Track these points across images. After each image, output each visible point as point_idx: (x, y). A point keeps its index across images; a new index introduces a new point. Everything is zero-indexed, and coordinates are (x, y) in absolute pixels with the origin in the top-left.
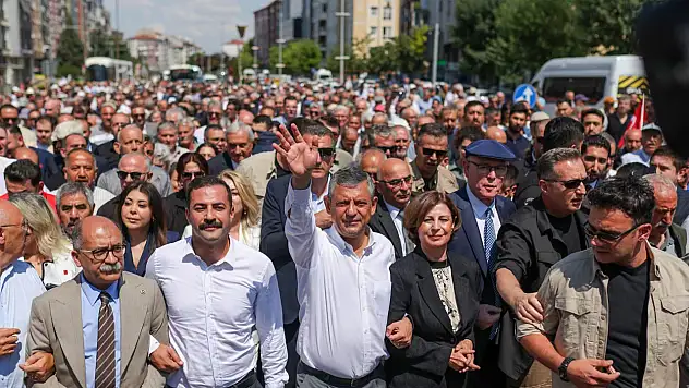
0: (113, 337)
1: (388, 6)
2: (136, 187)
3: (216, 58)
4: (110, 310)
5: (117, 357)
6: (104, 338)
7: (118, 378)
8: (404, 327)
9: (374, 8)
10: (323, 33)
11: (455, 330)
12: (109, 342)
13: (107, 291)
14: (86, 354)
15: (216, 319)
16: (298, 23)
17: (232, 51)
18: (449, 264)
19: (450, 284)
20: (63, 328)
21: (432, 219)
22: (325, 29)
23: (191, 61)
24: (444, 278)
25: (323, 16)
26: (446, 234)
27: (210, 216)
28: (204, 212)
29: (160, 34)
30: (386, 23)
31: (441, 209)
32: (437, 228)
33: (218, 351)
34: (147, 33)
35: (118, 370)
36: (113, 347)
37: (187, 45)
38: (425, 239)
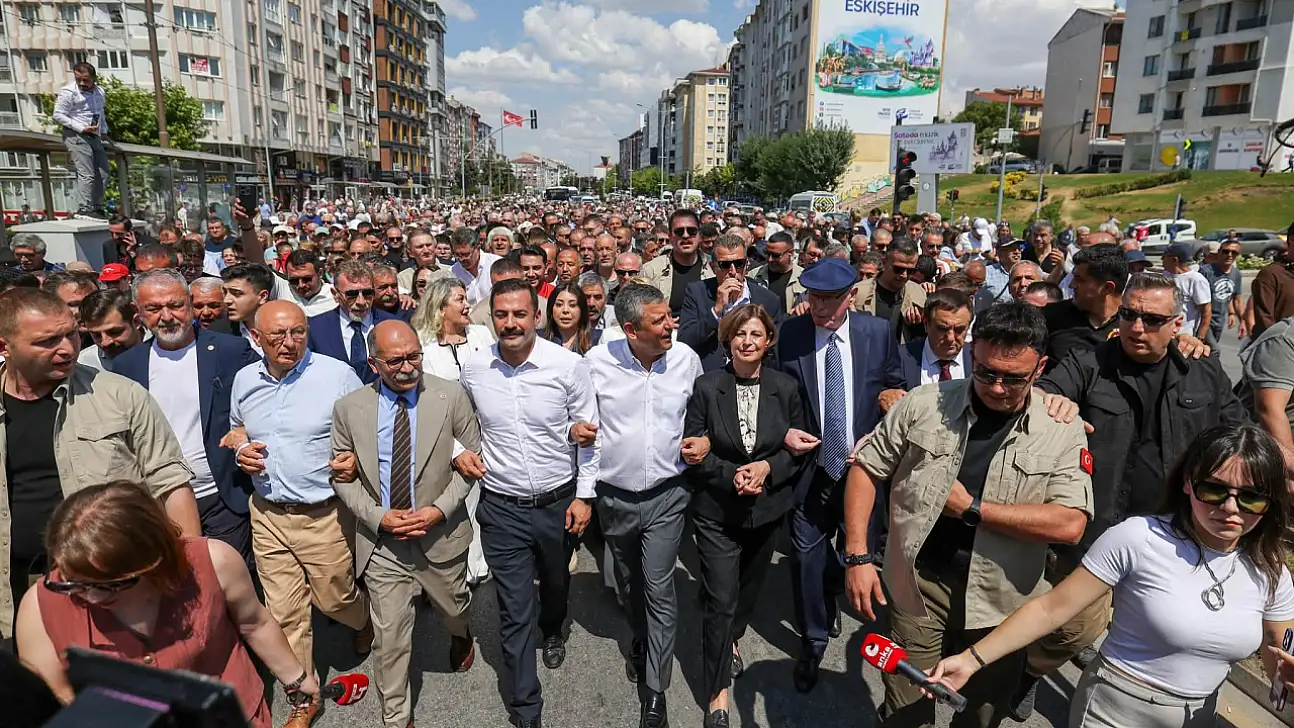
0: (409, 442)
1: (721, 142)
2: (564, 289)
3: (585, 180)
4: (406, 415)
5: (412, 461)
6: (400, 443)
7: (412, 484)
8: (701, 444)
9: (709, 143)
10: (672, 162)
11: (749, 450)
12: (404, 447)
13: (404, 396)
14: (381, 457)
15: (527, 424)
16: (655, 152)
17: (601, 173)
18: (759, 383)
19: (755, 403)
20: (359, 431)
21: (744, 333)
22: (674, 159)
23: (565, 182)
24: (750, 395)
25: (673, 148)
26: (757, 349)
27: (510, 324)
28: (505, 319)
29: (538, 158)
30: (719, 155)
31: (755, 323)
32: (748, 342)
33: (533, 455)
34: (526, 156)
35: (413, 476)
36: (409, 452)
37: (562, 167)
38: (736, 355)
